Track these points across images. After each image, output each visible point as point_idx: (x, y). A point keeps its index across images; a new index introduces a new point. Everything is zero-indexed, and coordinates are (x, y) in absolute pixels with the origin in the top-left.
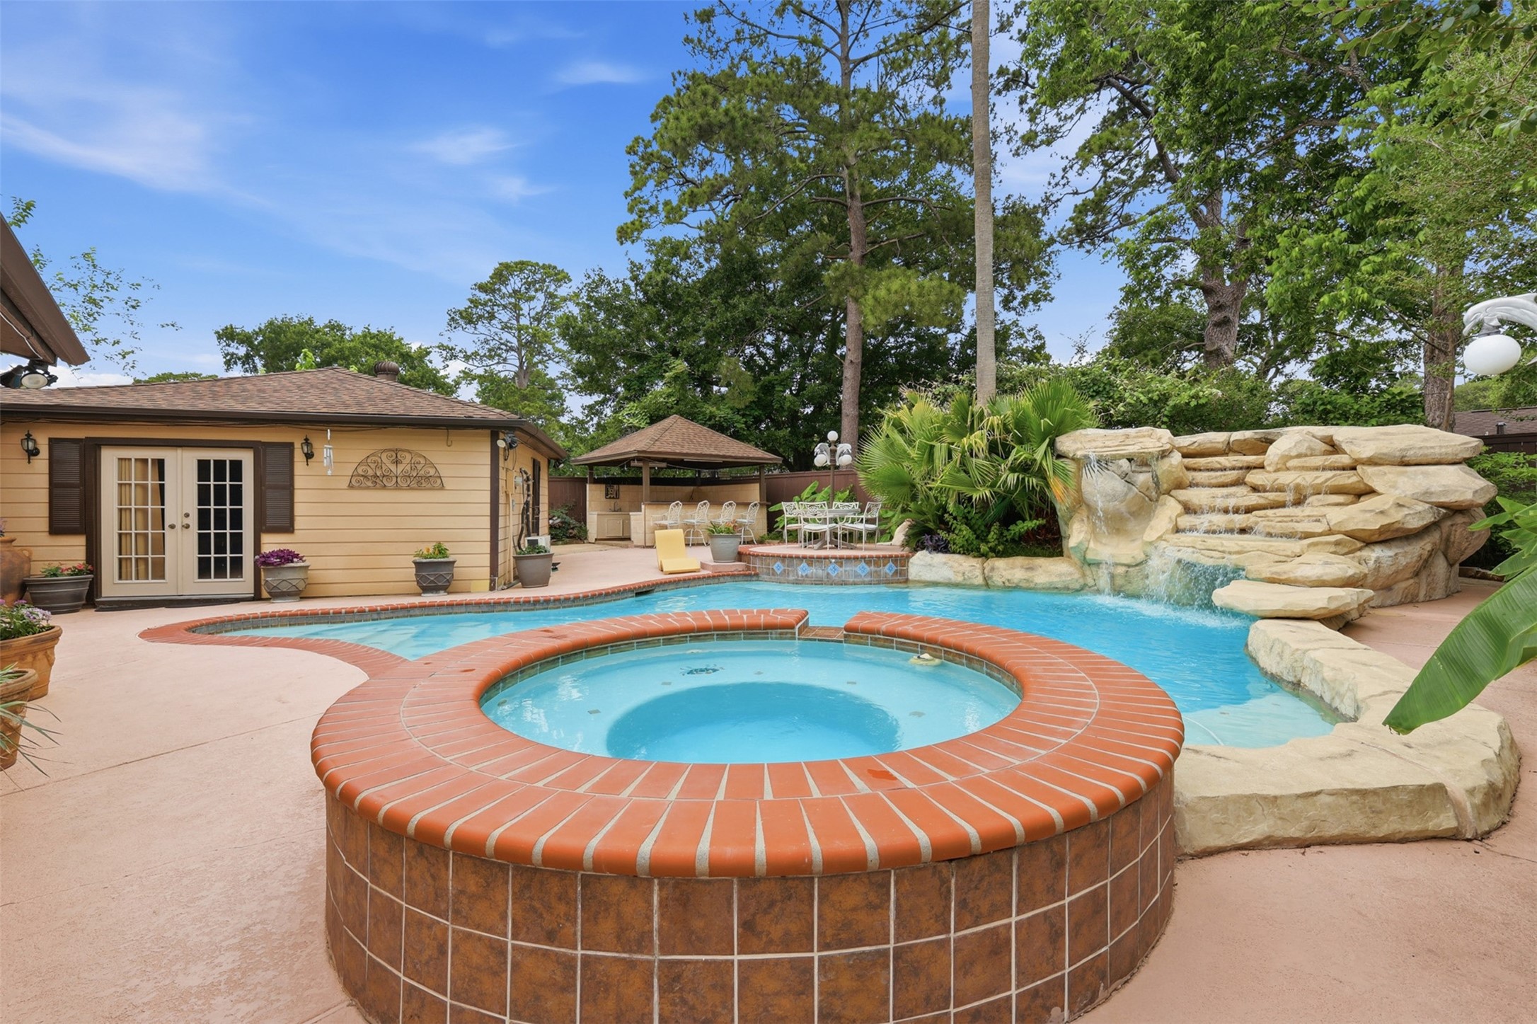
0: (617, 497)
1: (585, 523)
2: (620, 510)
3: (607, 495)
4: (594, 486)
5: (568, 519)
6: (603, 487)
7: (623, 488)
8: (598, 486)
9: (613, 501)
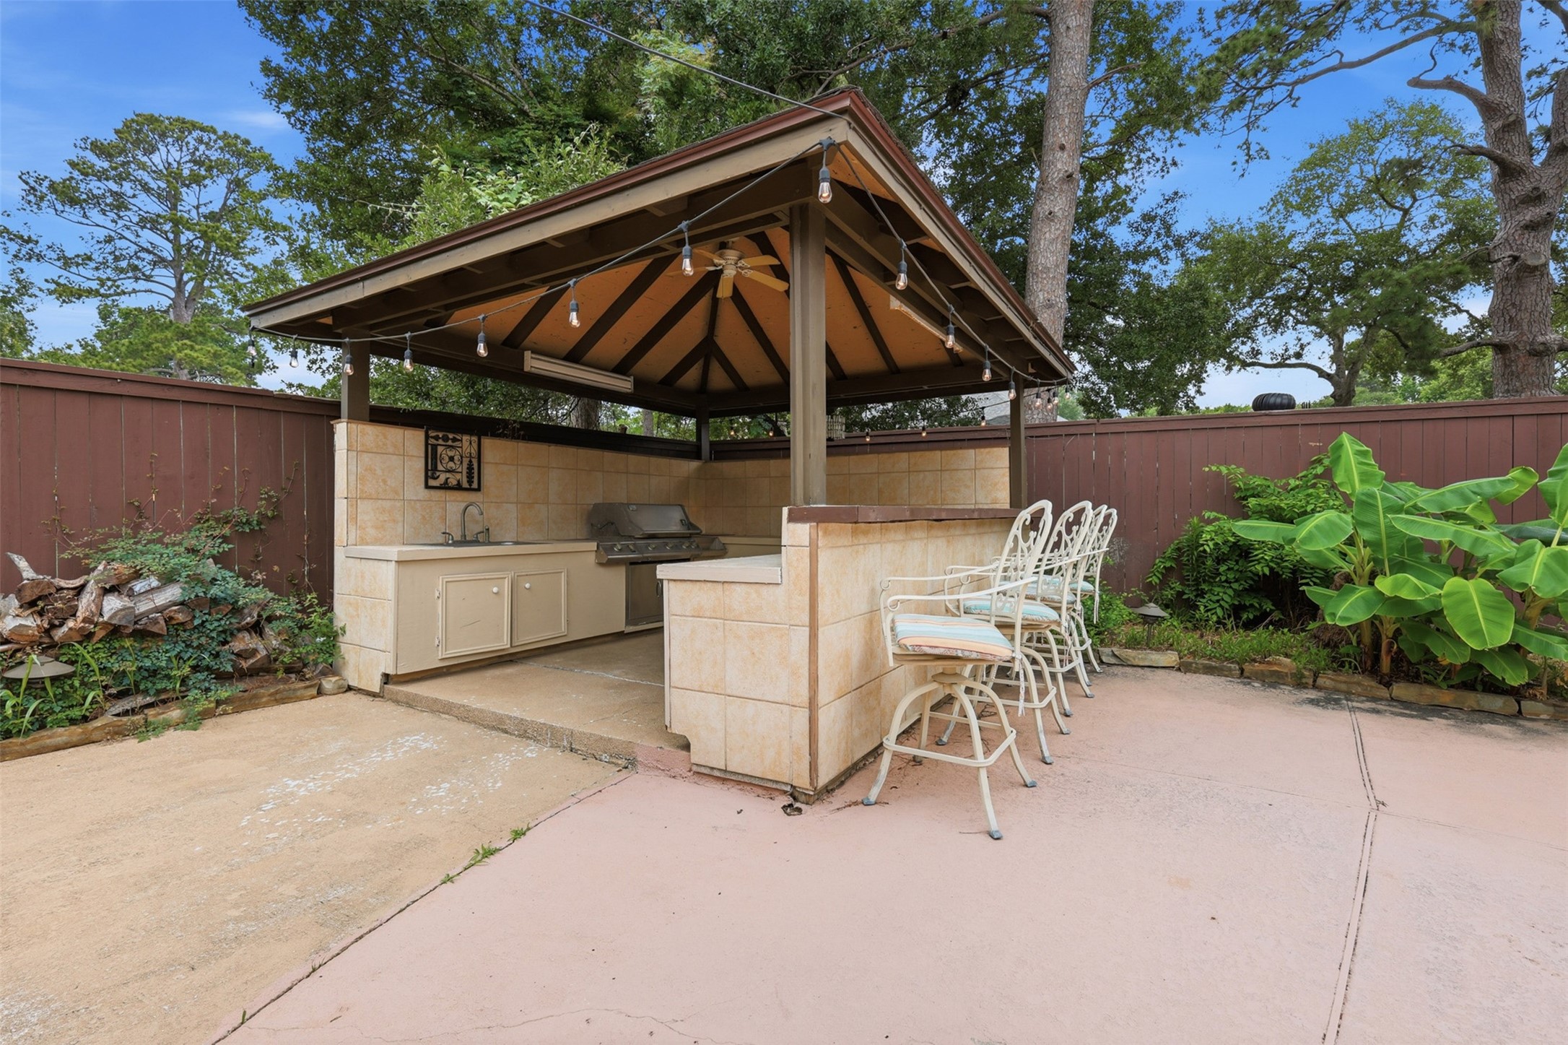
0: (472, 482)
1: (326, 598)
2: (484, 538)
3: (431, 471)
4: (371, 432)
5: (229, 584)
6: (413, 440)
7: (494, 449)
8: (395, 434)
9: (454, 503)
